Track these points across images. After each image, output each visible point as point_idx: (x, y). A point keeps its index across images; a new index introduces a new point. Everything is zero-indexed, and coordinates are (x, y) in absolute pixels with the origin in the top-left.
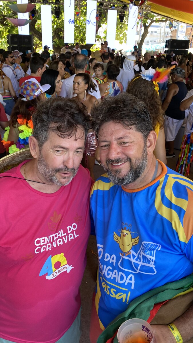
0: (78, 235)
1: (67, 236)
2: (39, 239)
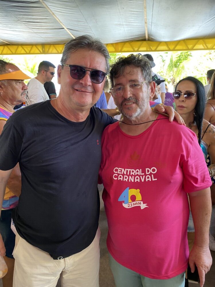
1: (144, 176)
2: (117, 168)
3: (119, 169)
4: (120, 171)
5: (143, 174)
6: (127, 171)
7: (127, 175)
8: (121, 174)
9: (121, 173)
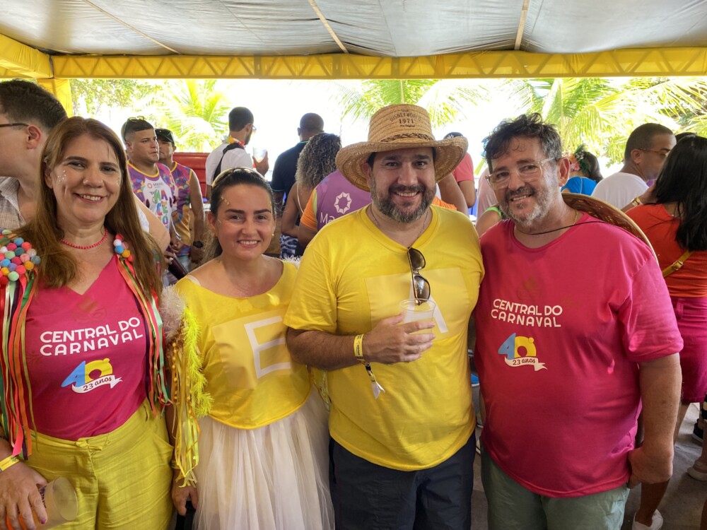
0: (560, 326)
1: (541, 318)
2: (500, 300)
3: (503, 301)
4: (504, 305)
5: (541, 314)
6: (515, 306)
7: (513, 312)
8: (504, 311)
9: (503, 309)
